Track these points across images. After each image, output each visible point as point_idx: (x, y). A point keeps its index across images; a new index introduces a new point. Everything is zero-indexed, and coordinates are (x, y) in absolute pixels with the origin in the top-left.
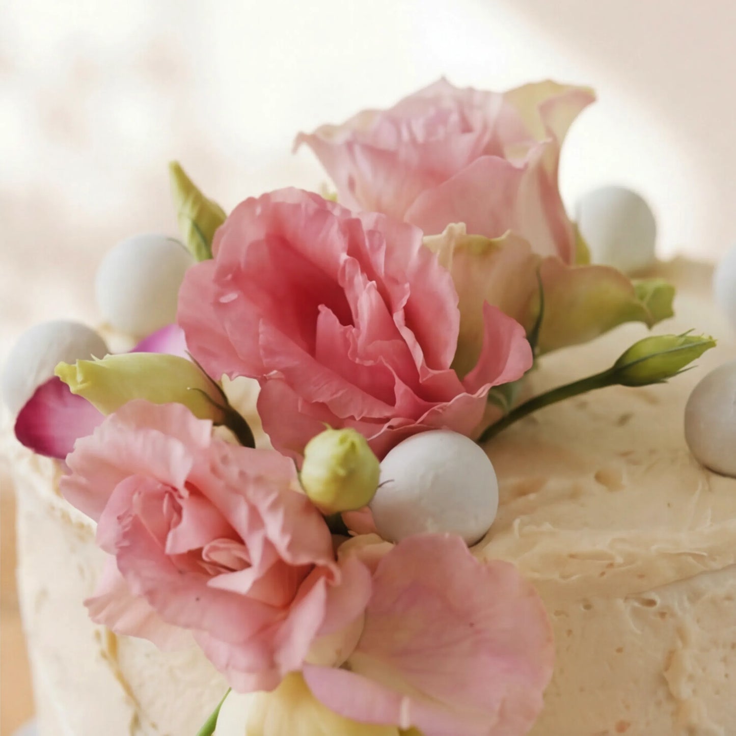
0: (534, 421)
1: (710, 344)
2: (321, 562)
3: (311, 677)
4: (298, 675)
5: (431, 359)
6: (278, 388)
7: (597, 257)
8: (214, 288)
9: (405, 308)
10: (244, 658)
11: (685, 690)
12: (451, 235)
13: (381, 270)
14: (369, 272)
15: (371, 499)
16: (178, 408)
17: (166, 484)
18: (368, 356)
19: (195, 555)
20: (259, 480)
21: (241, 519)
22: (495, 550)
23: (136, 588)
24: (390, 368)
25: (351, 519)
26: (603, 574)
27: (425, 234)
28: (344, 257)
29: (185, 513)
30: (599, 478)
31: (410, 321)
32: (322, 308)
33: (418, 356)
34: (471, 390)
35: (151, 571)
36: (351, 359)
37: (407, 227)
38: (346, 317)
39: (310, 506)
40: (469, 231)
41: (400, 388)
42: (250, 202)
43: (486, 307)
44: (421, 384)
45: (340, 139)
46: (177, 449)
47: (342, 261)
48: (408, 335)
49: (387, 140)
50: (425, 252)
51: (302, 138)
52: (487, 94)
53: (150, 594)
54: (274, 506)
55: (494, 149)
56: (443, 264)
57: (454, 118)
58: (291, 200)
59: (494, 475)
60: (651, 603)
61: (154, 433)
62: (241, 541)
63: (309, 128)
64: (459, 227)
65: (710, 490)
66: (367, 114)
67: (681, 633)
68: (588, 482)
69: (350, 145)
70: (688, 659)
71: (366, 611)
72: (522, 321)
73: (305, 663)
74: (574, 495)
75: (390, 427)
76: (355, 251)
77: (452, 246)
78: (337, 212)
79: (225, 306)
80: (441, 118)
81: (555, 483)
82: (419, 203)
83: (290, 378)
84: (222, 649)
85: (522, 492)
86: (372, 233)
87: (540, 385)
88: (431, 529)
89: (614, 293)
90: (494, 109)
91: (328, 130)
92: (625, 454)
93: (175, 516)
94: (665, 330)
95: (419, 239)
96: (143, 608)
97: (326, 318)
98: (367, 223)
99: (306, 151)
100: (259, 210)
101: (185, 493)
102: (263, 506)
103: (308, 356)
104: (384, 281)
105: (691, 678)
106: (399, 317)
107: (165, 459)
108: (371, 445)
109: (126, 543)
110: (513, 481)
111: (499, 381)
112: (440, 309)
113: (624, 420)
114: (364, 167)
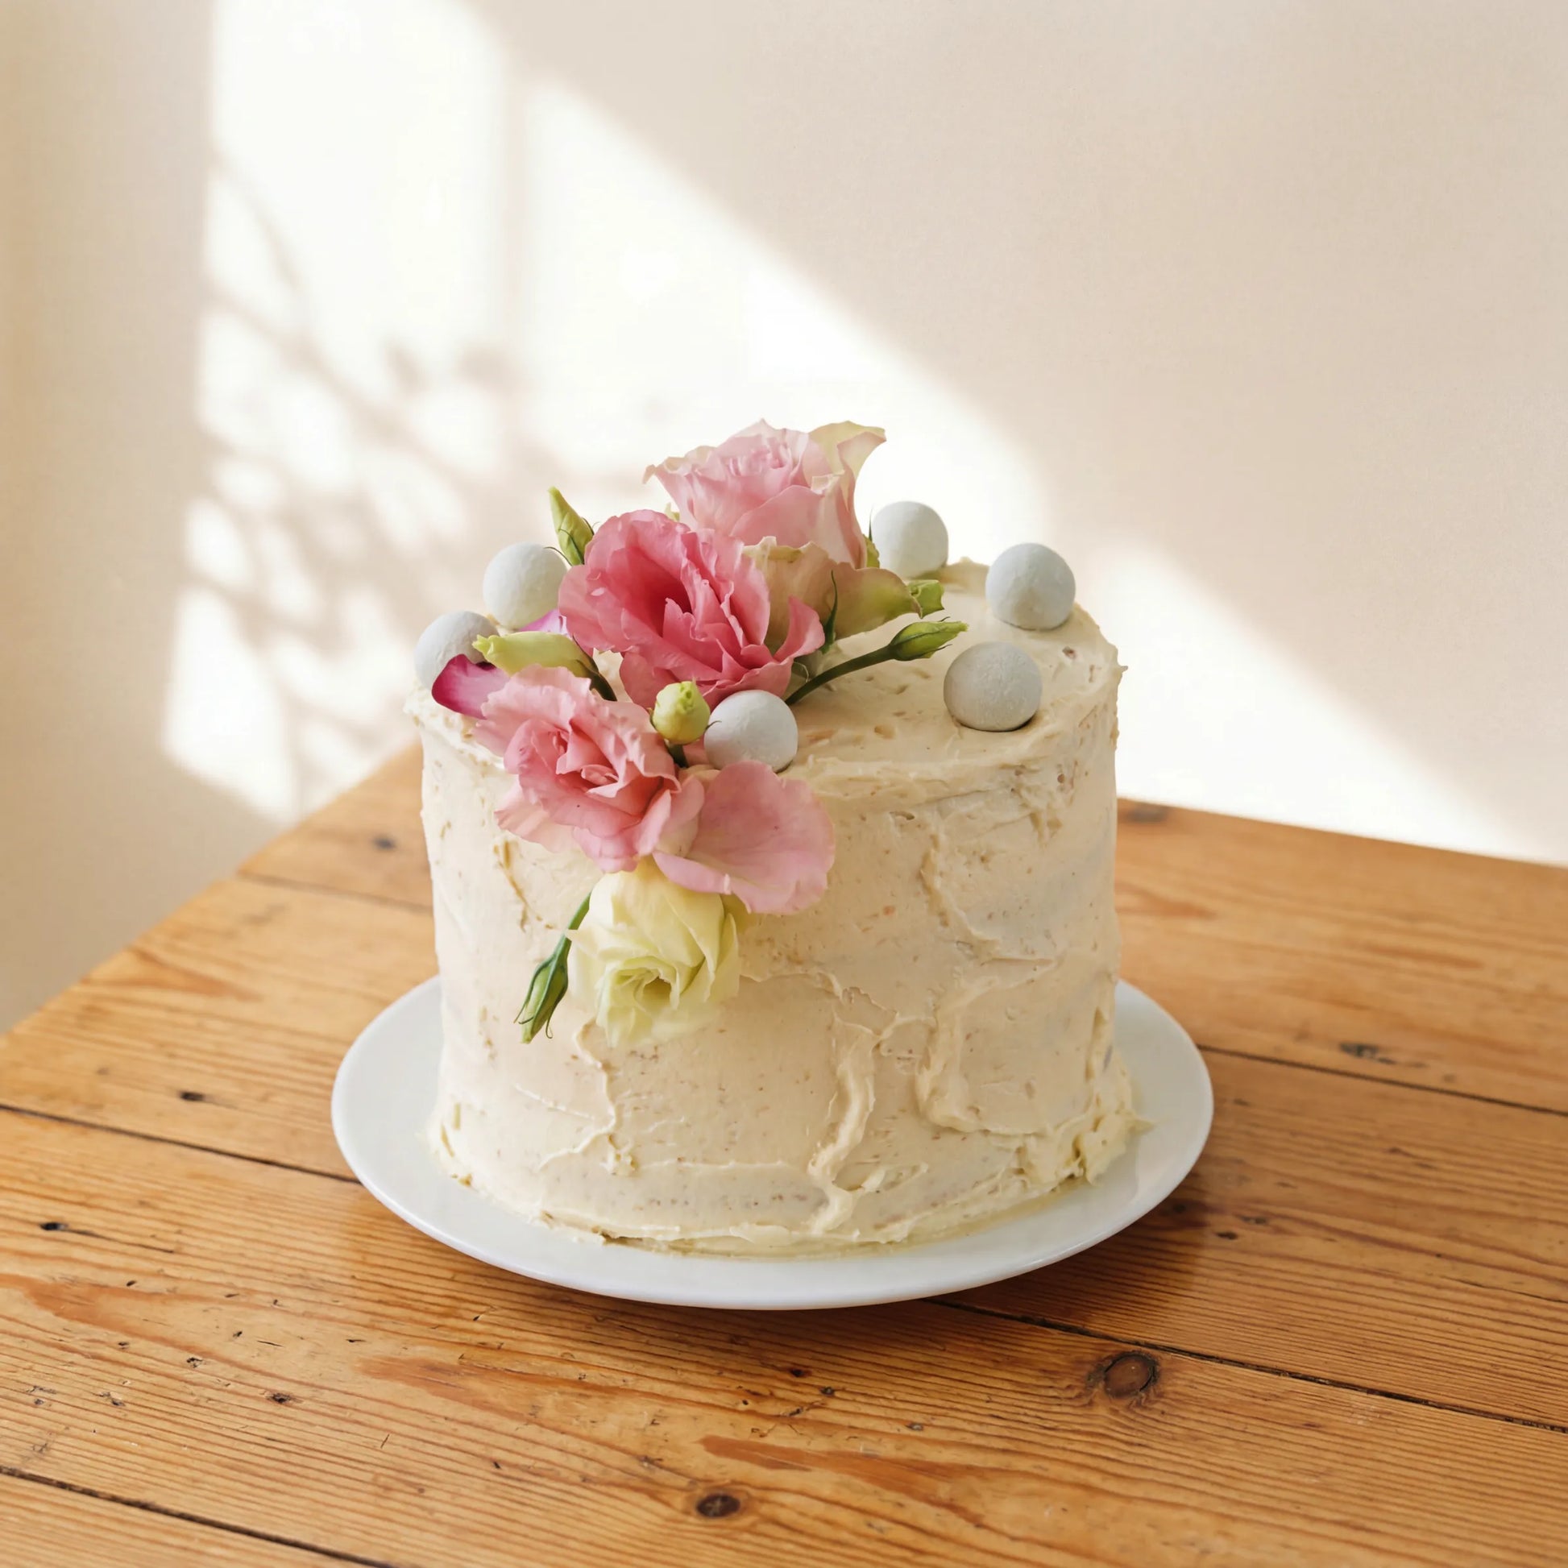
0: (829, 688)
1: (962, 628)
2: (666, 776)
3: (658, 859)
4: (649, 859)
5: (750, 638)
6: (636, 660)
7: (885, 563)
8: (585, 584)
9: (731, 599)
10: (611, 848)
11: (937, 883)
12: (764, 547)
13: (713, 572)
14: (704, 573)
15: (702, 738)
16: (563, 671)
17: (557, 726)
18: (705, 635)
19: (575, 775)
20: (624, 720)
21: (609, 748)
22: (793, 774)
23: (534, 799)
24: (719, 644)
25: (689, 752)
26: (873, 794)
27: (746, 545)
28: (685, 562)
29: (570, 747)
30: (877, 730)
31: (735, 609)
32: (667, 600)
33: (740, 634)
34: (779, 660)
35: (545, 785)
36: (693, 638)
37: (731, 541)
38: (687, 607)
39: (659, 740)
40: (779, 542)
41: (727, 659)
42: (613, 520)
43: (791, 599)
44: (742, 656)
45: (683, 471)
46: (564, 698)
47: (683, 565)
48: (733, 620)
49: (718, 473)
50: (746, 560)
51: (651, 470)
52: (798, 433)
53: (545, 802)
54: (634, 738)
55: (800, 480)
56: (759, 567)
57: (770, 456)
58: (646, 519)
59: (796, 725)
60: (911, 817)
61: (551, 688)
62: (610, 766)
63: (658, 462)
64: (771, 540)
65: (962, 737)
66: (702, 450)
67: (934, 840)
68: (869, 734)
69: (689, 478)
70: (939, 860)
71: (700, 814)
72: (816, 609)
73: (655, 850)
74: (856, 741)
75: (717, 687)
76: (694, 557)
77: (767, 554)
78: (679, 530)
79: (597, 598)
80: (759, 455)
81: (844, 732)
82: (745, 519)
83: (645, 652)
84: (596, 843)
85: (818, 738)
86: (704, 544)
87: (833, 660)
88: (746, 759)
89: (890, 591)
90: (801, 449)
91: (672, 462)
92: (899, 714)
93: (562, 748)
94: (934, 618)
95: (741, 548)
96: (542, 813)
97: (672, 607)
98: (702, 538)
99: (655, 480)
100: (620, 527)
101: (569, 729)
102: (626, 739)
103: (658, 637)
104: (715, 579)
105: (941, 874)
106: (725, 607)
107: (555, 704)
108: (706, 698)
109: (525, 766)
110: (812, 731)
111: (798, 654)
112: (756, 598)
113: (902, 689)
114: (700, 492)
